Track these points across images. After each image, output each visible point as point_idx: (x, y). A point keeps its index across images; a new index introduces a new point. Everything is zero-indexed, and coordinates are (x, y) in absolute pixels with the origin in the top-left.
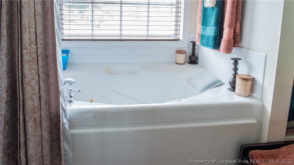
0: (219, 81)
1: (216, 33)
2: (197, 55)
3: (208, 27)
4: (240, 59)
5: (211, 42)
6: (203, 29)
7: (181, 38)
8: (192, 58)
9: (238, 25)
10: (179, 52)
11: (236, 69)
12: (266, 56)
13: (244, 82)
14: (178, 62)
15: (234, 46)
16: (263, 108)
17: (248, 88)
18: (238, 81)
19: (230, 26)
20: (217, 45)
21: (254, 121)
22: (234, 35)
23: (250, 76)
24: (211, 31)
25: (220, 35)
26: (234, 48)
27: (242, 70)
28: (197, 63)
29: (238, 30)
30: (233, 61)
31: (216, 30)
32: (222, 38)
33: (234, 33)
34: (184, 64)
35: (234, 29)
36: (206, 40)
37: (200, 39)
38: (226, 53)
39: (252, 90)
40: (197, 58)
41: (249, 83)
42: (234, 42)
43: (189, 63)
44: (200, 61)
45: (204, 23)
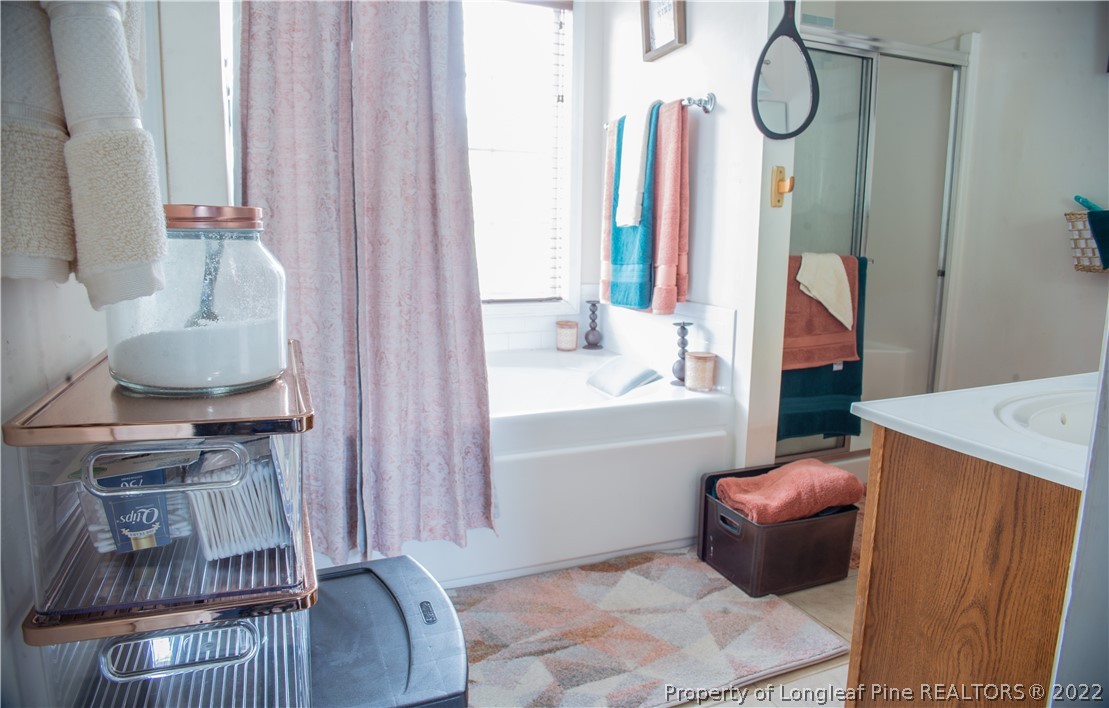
0: (653, 372)
1: (643, 277)
2: (601, 328)
3: (624, 266)
4: (691, 324)
5: (634, 296)
6: (615, 271)
7: (564, 293)
8: (591, 337)
9: (684, 258)
10: (563, 324)
11: (683, 343)
12: (736, 312)
13: (700, 363)
14: (563, 346)
15: (678, 300)
16: (736, 406)
17: (709, 374)
18: (689, 364)
19: (669, 262)
20: (645, 300)
21: (721, 433)
22: (677, 279)
23: (709, 353)
24: (632, 273)
25: (651, 281)
26: (678, 304)
27: (696, 343)
28: (601, 347)
29: (684, 270)
30: (678, 327)
31: (643, 271)
32: (654, 286)
33: (678, 274)
34: (574, 350)
35: (677, 266)
36: (623, 293)
37: (610, 288)
38: (665, 314)
39: (715, 379)
40: (600, 337)
41: (710, 365)
42: (678, 293)
43: (585, 347)
44: (605, 343)
45: (617, 257)
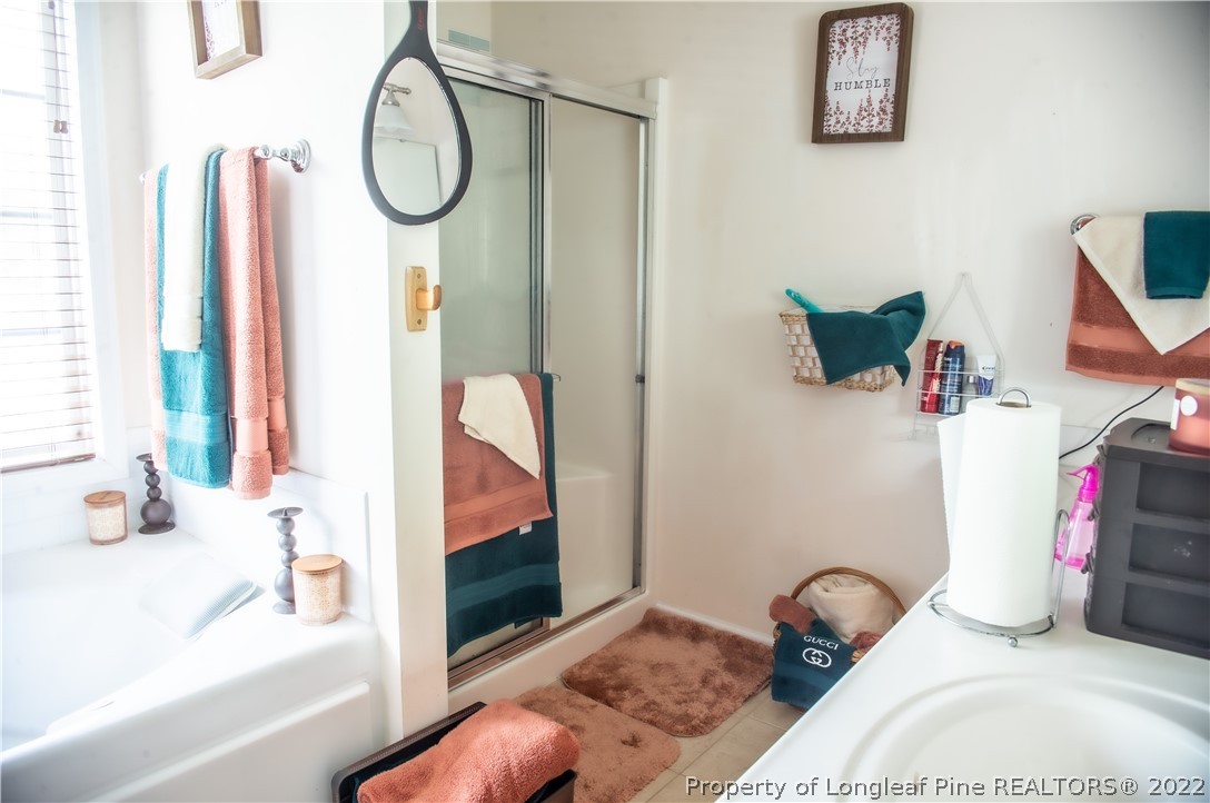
0: (246, 586)
1: (212, 436)
2: (170, 496)
3: (184, 414)
4: (298, 510)
5: (202, 466)
6: (171, 420)
8: (153, 514)
9: (279, 405)
10: (98, 500)
11: (289, 544)
12: (366, 496)
13: (316, 581)
14: (101, 536)
15: (274, 472)
16: (379, 644)
17: (333, 594)
18: (302, 584)
19: (254, 413)
21: (360, 689)
22: (270, 439)
23: (332, 556)
24: (196, 428)
25: (228, 439)
26: (275, 478)
27: (309, 542)
28: (172, 526)
29: (280, 423)
30: (277, 521)
31: (212, 426)
32: (235, 450)
33: (269, 431)
34: (122, 539)
35: (268, 419)
36: (184, 459)
37: (165, 451)
38: (254, 498)
39: (344, 596)
40: (169, 509)
41: (333, 581)
42: (273, 461)
43: (142, 531)
44: (180, 517)
45: (172, 400)
